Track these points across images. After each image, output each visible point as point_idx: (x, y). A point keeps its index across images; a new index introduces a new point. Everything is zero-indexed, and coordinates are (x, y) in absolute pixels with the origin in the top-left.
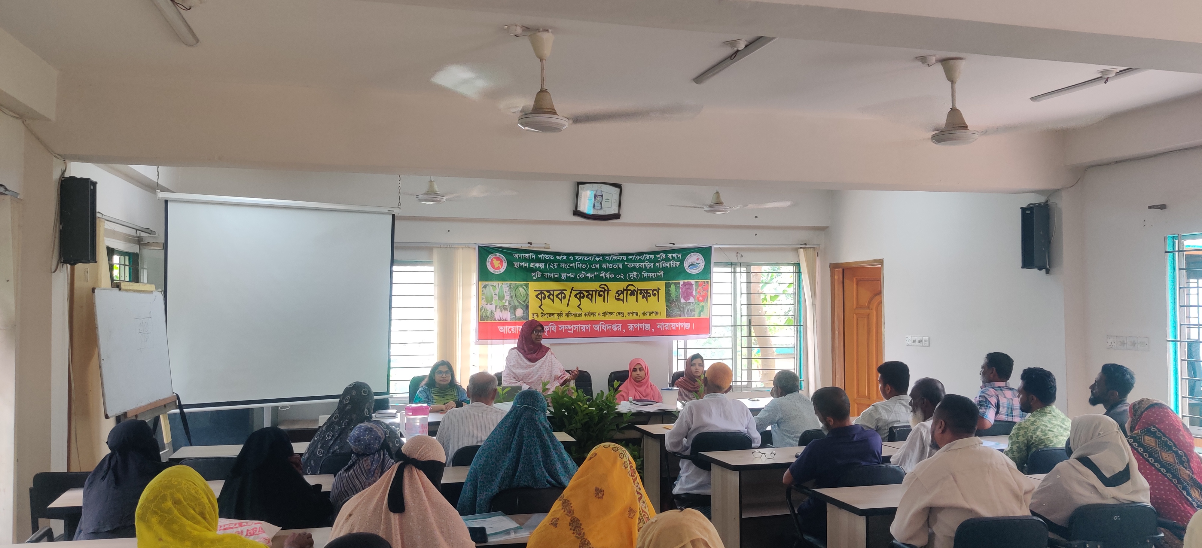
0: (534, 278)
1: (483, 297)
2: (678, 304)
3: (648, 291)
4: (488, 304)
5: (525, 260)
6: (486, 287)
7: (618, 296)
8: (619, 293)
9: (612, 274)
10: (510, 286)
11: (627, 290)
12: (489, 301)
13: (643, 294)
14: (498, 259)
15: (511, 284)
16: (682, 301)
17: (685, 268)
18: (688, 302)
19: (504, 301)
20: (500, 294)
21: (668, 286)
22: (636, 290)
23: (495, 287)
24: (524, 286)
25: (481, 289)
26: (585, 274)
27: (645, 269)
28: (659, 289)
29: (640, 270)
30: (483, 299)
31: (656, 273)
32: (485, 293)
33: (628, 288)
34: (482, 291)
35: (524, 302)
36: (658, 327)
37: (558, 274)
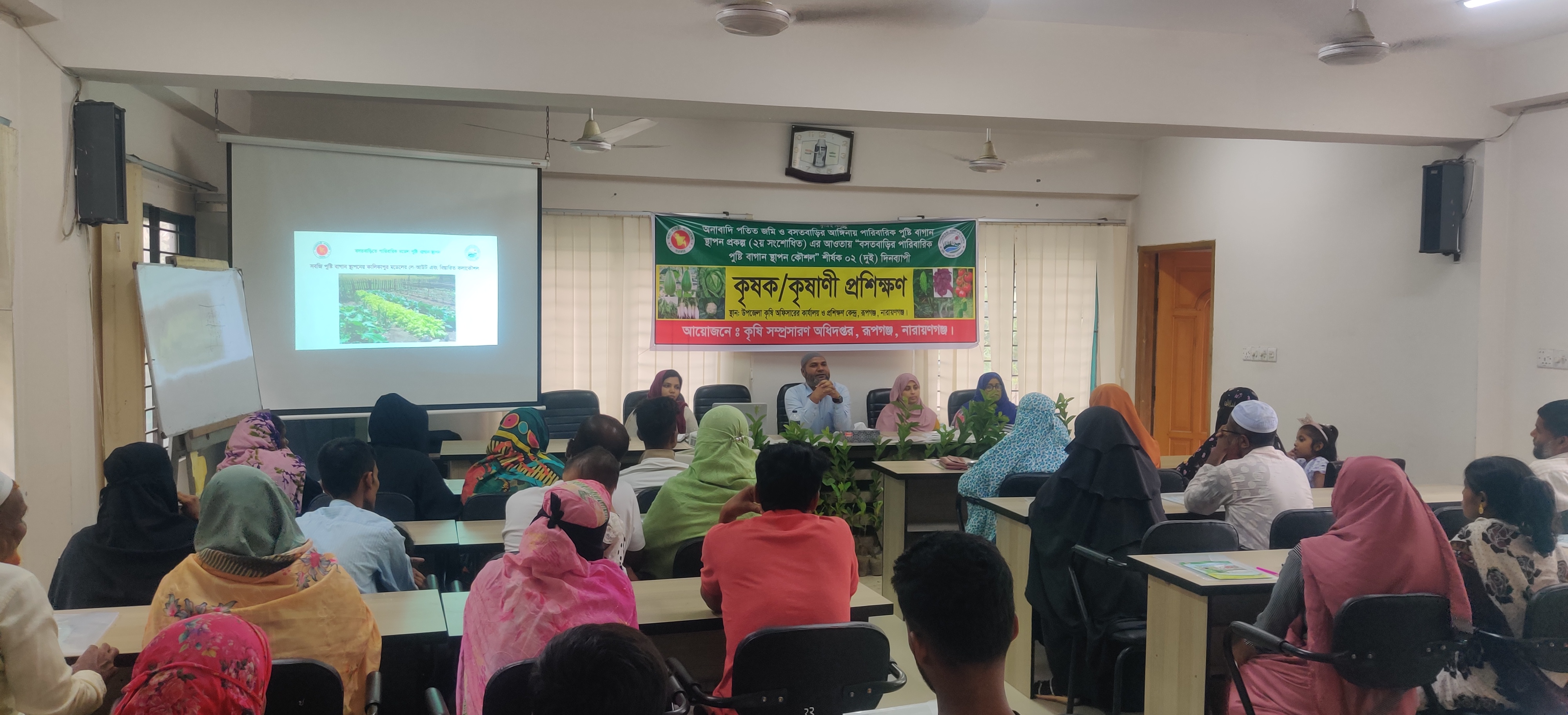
0: (733, 261)
1: (661, 285)
2: (930, 300)
3: (891, 282)
4: (669, 296)
5: (719, 235)
6: (665, 273)
7: (850, 288)
8: (851, 283)
9: (839, 256)
10: (699, 271)
11: (862, 280)
12: (670, 292)
13: (883, 286)
14: (682, 233)
15: (700, 268)
16: (936, 295)
17: (941, 250)
18: (944, 296)
19: (690, 293)
20: (685, 282)
21: (917, 274)
22: (874, 279)
23: (678, 272)
24: (718, 272)
25: (658, 276)
26: (802, 255)
27: (885, 250)
28: (905, 279)
29: (877, 251)
30: (661, 288)
31: (899, 256)
32: (664, 280)
33: (863, 277)
34: (660, 278)
35: (718, 293)
36: (904, 331)
37: (766, 255)
